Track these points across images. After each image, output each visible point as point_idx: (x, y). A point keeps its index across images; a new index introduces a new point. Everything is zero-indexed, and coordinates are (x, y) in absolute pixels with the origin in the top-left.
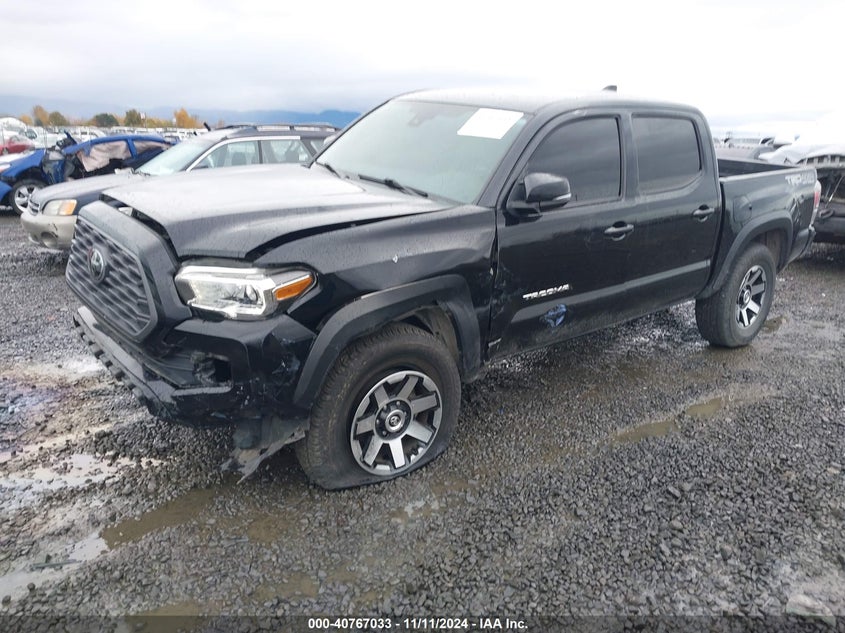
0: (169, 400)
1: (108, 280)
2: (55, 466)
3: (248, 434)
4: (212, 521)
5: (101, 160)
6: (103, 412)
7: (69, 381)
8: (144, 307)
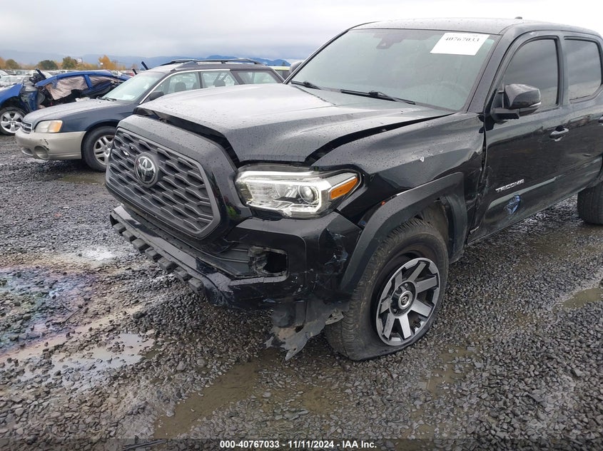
0: (226, 290)
1: (160, 184)
2: (109, 346)
3: (285, 314)
4: (268, 395)
5: (65, 91)
6: (131, 295)
7: (92, 267)
8: (208, 209)
